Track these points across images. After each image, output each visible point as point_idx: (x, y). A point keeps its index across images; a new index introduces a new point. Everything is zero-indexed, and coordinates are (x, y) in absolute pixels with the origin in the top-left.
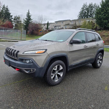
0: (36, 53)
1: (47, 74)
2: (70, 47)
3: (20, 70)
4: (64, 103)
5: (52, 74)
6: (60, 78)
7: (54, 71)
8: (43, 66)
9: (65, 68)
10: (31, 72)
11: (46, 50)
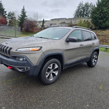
0: (30, 50)
1: (41, 72)
3: (12, 68)
4: (58, 102)
5: (47, 73)
6: (55, 77)
7: (49, 70)
9: (61, 67)
10: (24, 70)
11: (41, 47)
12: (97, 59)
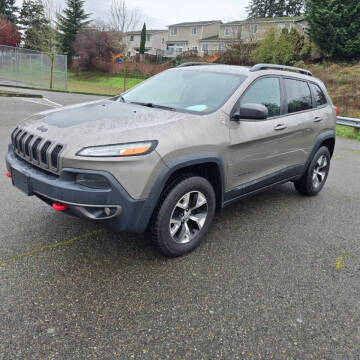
0: (122, 152)
1: (156, 220)
2: (232, 131)
3: (68, 210)
5: (172, 221)
6: (196, 232)
7: (180, 211)
8: (147, 196)
9: (214, 200)
10: (104, 214)
11: (155, 143)
12: (326, 169)
